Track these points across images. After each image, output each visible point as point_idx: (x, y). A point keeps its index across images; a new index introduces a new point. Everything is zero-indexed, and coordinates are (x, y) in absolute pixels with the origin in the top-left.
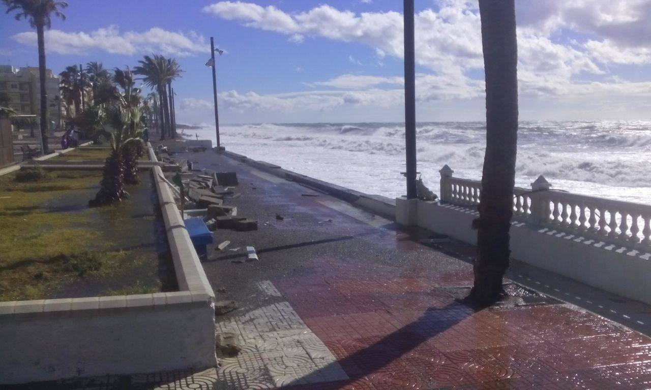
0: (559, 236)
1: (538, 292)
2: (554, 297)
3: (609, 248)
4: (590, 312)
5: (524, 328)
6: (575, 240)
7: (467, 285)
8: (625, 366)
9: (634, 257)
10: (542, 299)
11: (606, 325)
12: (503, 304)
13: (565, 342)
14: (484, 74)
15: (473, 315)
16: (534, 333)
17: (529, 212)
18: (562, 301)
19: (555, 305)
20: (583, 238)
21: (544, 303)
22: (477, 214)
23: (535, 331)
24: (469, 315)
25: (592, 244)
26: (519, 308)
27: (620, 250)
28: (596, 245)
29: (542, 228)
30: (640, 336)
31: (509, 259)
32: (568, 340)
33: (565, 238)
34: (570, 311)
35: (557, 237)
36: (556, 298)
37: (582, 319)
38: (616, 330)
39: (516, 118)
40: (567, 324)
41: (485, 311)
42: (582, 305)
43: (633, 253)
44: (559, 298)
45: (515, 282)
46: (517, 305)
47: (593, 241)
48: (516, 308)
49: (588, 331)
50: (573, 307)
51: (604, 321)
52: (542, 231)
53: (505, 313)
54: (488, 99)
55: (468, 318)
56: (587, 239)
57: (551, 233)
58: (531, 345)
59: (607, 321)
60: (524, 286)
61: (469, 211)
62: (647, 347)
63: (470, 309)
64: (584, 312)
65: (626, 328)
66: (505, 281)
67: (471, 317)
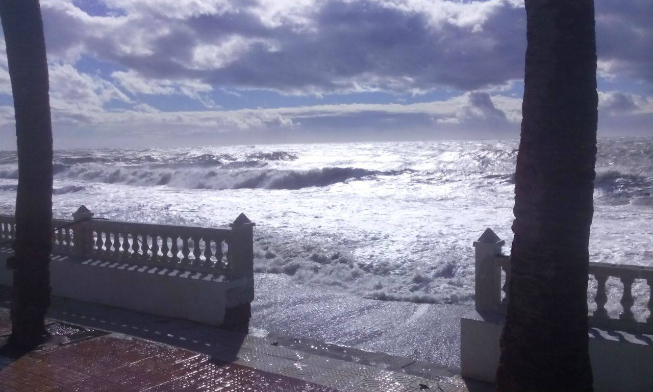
0: (103, 265)
1: (84, 327)
2: (100, 329)
3: (152, 271)
4: (136, 338)
5: (69, 368)
6: (119, 268)
7: (4, 333)
8: (168, 384)
9: (175, 277)
10: (87, 333)
11: (151, 348)
12: (45, 346)
13: (111, 373)
14: (12, 100)
15: (12, 364)
16: (79, 371)
17: (72, 244)
18: (108, 331)
19: (101, 337)
20: (127, 265)
21: (90, 337)
22: (11, 252)
23: (81, 367)
24: (6, 365)
25: (136, 269)
26: (63, 346)
27: (162, 272)
28: (141, 270)
29: (86, 259)
30: (183, 351)
31: (50, 297)
32: (114, 370)
33: (109, 267)
34: (116, 340)
35: (101, 267)
36: (102, 330)
37: (128, 347)
38: (161, 350)
39: (51, 147)
40: (113, 354)
41: (26, 357)
42: (128, 332)
43: (174, 274)
44: (104, 329)
45: (59, 321)
46: (61, 345)
47: (136, 266)
48: (60, 348)
49: (135, 357)
50: (119, 336)
51: (149, 344)
52: (86, 263)
53: (47, 355)
54: (18, 125)
55: (4, 369)
56: (131, 265)
57: (95, 264)
58: (76, 383)
59: (152, 343)
60: (68, 323)
61: (5, 250)
62: (189, 361)
63: (7, 359)
64: (130, 338)
65: (170, 347)
66: (47, 322)
67: (8, 368)
